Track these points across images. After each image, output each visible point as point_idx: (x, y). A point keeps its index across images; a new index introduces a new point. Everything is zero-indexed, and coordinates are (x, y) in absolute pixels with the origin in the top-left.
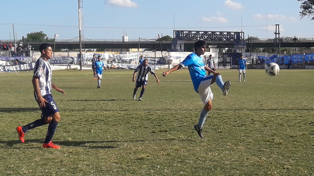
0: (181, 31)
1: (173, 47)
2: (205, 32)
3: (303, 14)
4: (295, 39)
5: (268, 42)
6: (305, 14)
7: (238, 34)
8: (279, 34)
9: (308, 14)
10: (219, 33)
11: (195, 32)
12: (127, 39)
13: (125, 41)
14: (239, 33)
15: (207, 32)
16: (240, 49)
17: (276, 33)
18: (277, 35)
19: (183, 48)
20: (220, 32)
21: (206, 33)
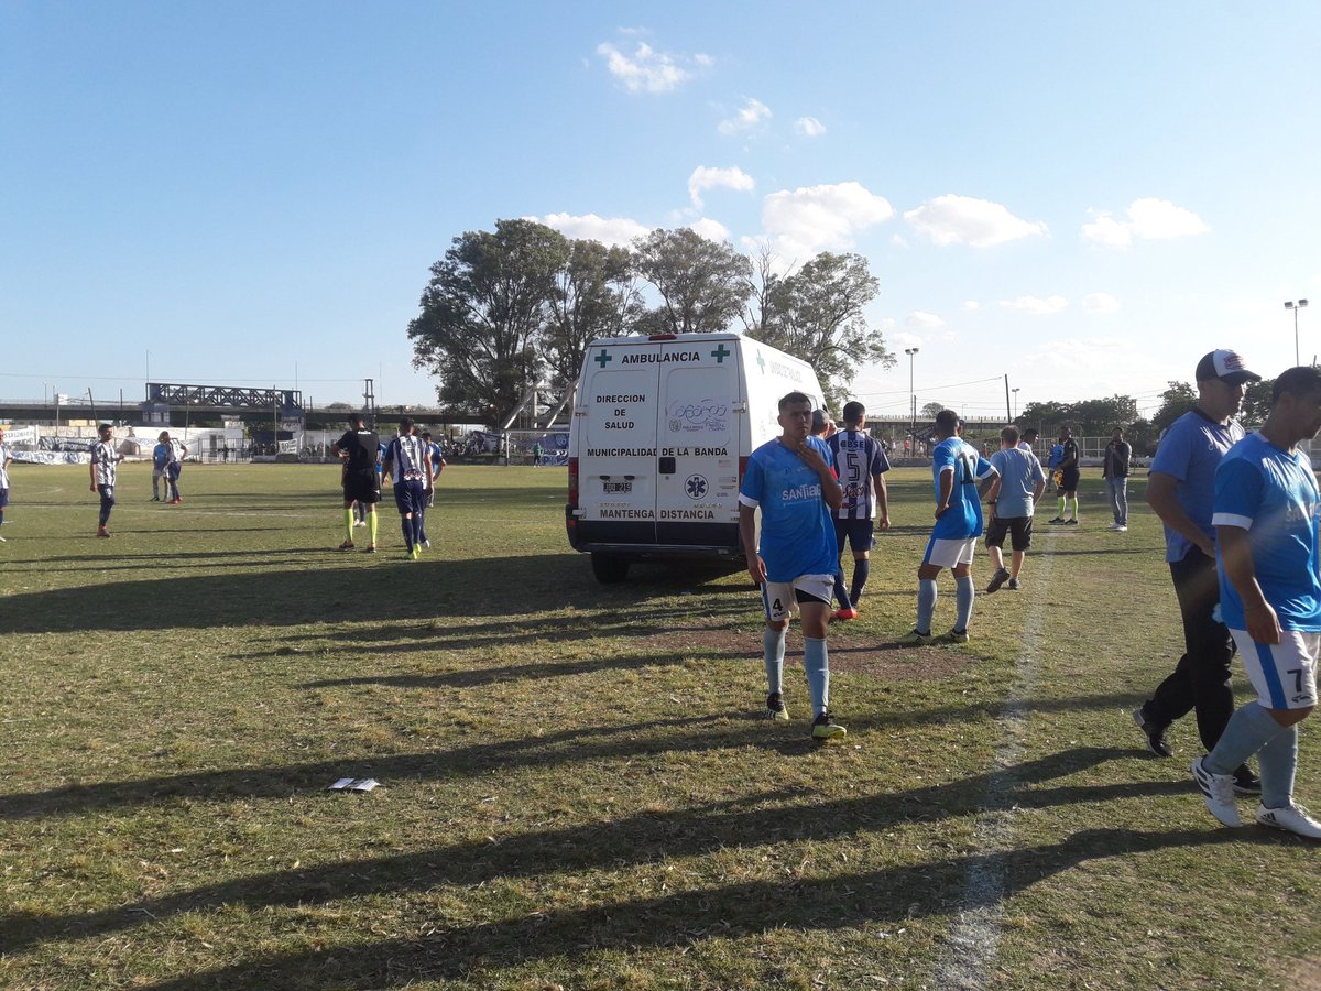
0: (165, 386)
1: (145, 418)
2: (217, 388)
3: (417, 363)
4: (401, 408)
5: (332, 411)
6: (423, 364)
7: (289, 394)
8: (372, 397)
9: (426, 363)
10: (248, 392)
11: (195, 389)
12: (63, 402)
13: (60, 404)
14: (292, 392)
15: (222, 388)
16: (289, 423)
17: (367, 396)
18: (370, 399)
19: (167, 419)
20: (251, 390)
21: (219, 390)
